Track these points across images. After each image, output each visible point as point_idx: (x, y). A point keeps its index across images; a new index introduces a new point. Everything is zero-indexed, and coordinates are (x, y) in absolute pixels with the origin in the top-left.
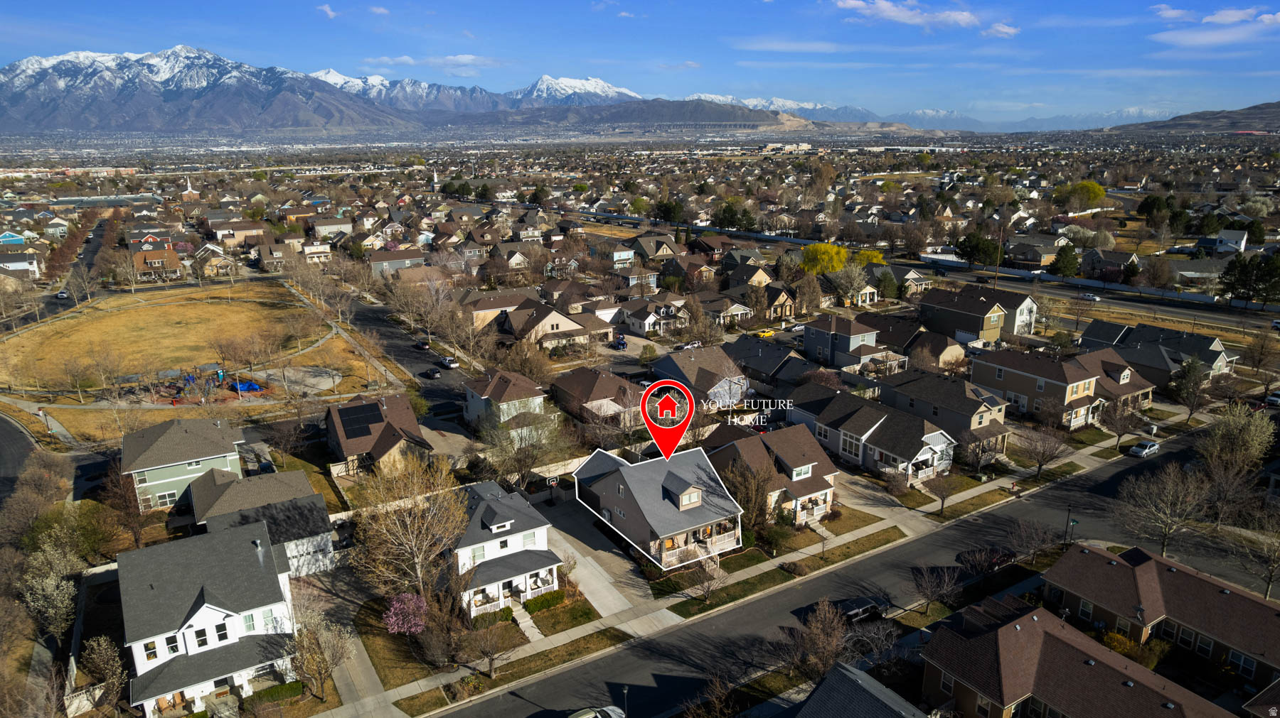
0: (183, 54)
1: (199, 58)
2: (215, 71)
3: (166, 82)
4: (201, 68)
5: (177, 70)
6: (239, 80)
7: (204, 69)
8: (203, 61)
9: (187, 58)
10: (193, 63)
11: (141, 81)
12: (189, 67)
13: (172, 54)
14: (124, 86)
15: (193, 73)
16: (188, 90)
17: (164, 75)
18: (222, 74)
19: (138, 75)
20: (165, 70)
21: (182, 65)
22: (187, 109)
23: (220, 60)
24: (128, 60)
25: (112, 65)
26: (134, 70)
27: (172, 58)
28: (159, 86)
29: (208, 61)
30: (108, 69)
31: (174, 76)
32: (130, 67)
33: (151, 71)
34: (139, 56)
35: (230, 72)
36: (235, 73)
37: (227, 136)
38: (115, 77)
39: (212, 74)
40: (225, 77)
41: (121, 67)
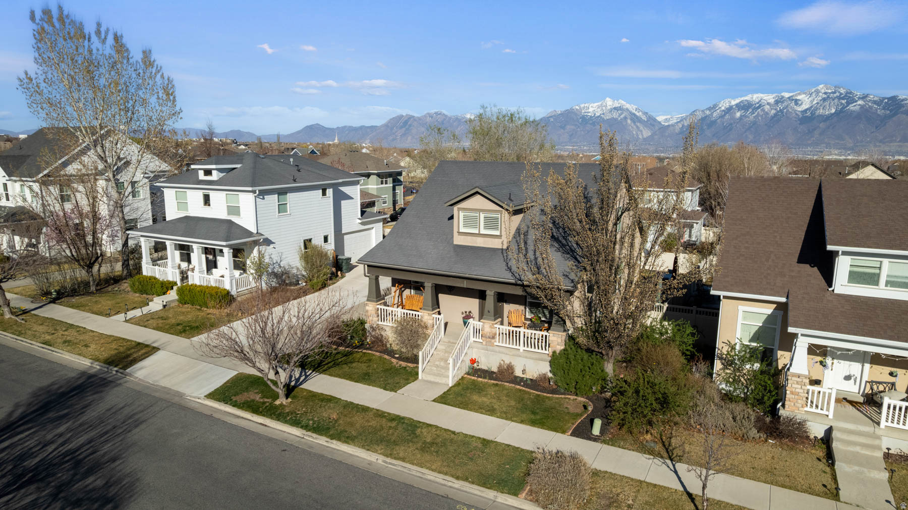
0: (823, 91)
1: (834, 93)
2: (844, 102)
3: (805, 111)
4: (833, 100)
5: (815, 102)
6: (862, 107)
7: (836, 101)
8: (838, 94)
9: (825, 93)
10: (828, 97)
11: (788, 110)
12: (824, 100)
13: (815, 91)
14: (776, 115)
15: (827, 103)
16: (820, 116)
17: (805, 107)
18: (848, 104)
19: (787, 106)
20: (806, 102)
21: (820, 98)
22: (815, 129)
23: (851, 93)
24: (783, 97)
25: (772, 101)
26: (785, 104)
27: (814, 94)
28: (799, 114)
29: (841, 94)
30: (768, 104)
31: (811, 107)
32: (782, 102)
33: (796, 104)
34: (791, 94)
35: (856, 101)
36: (860, 102)
37: (839, 149)
38: (772, 109)
39: (842, 104)
40: (851, 105)
41: (777, 102)
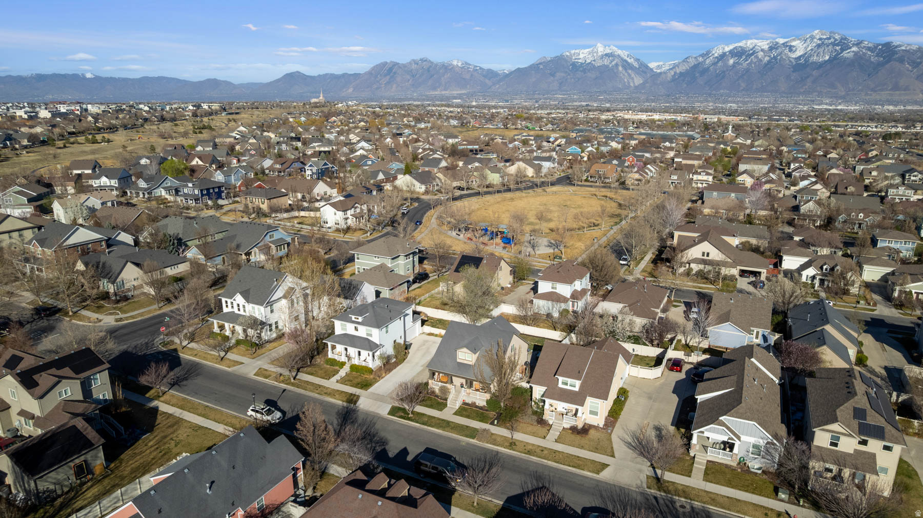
0: (818, 37)
1: (829, 39)
2: (838, 48)
3: (799, 58)
4: (828, 46)
5: (810, 48)
6: (856, 53)
7: (830, 47)
8: (832, 40)
9: (820, 39)
10: (823, 43)
11: (782, 57)
12: (819, 46)
13: (810, 37)
14: (769, 62)
15: (821, 50)
16: (813, 63)
17: (799, 53)
18: (842, 50)
19: (781, 53)
20: (800, 48)
21: (815, 44)
22: (808, 77)
23: (845, 39)
24: (777, 43)
25: (766, 47)
26: (780, 50)
27: (808, 40)
28: (793, 61)
29: (836, 40)
30: (762, 50)
31: (806, 54)
32: (777, 49)
33: (791, 50)
34: (786, 40)
35: (850, 48)
36: (855, 49)
37: (831, 97)
38: (765, 56)
39: (836, 50)
40: (845, 52)
41: (771, 49)
